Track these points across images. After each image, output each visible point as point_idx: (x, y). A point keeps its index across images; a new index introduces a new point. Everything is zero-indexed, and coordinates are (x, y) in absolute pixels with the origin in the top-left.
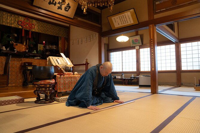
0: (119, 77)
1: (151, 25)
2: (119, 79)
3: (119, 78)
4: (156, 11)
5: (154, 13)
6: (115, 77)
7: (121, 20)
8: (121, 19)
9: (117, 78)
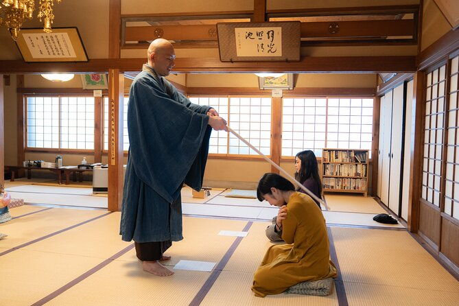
0: (50, 165)
1: (113, 71)
2: (48, 169)
3: (49, 167)
4: (127, 42)
5: (120, 45)
6: (39, 165)
7: (48, 45)
8: (47, 42)
9: (42, 166)
